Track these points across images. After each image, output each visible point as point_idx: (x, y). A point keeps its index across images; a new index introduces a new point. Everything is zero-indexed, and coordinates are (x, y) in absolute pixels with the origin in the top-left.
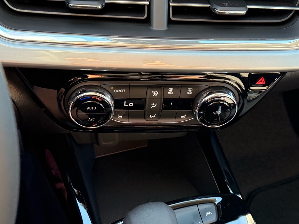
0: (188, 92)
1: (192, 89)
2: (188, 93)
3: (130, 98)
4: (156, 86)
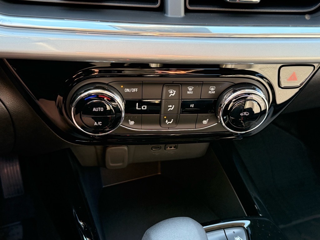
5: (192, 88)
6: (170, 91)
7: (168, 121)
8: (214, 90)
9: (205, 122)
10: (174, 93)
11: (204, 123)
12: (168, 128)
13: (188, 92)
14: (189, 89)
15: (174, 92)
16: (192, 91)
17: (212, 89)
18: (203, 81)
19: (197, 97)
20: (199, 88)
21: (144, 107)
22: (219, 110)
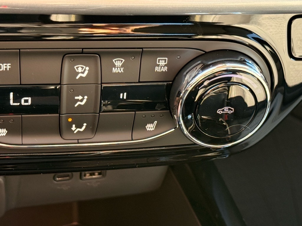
0: (158, 65)
1: (165, 60)
2: (157, 69)
3: (22, 83)
4: (82, 53)
5: (122, 61)
6: (77, 68)
7: (77, 127)
8: (165, 65)
9: (150, 127)
10: (86, 72)
11: (148, 129)
12: (76, 141)
13: (114, 70)
14: (116, 64)
15: (85, 70)
16: (122, 66)
17: (160, 63)
18: (142, 48)
19: (133, 79)
20: (135, 62)
21: (26, 101)
22: (176, 103)
